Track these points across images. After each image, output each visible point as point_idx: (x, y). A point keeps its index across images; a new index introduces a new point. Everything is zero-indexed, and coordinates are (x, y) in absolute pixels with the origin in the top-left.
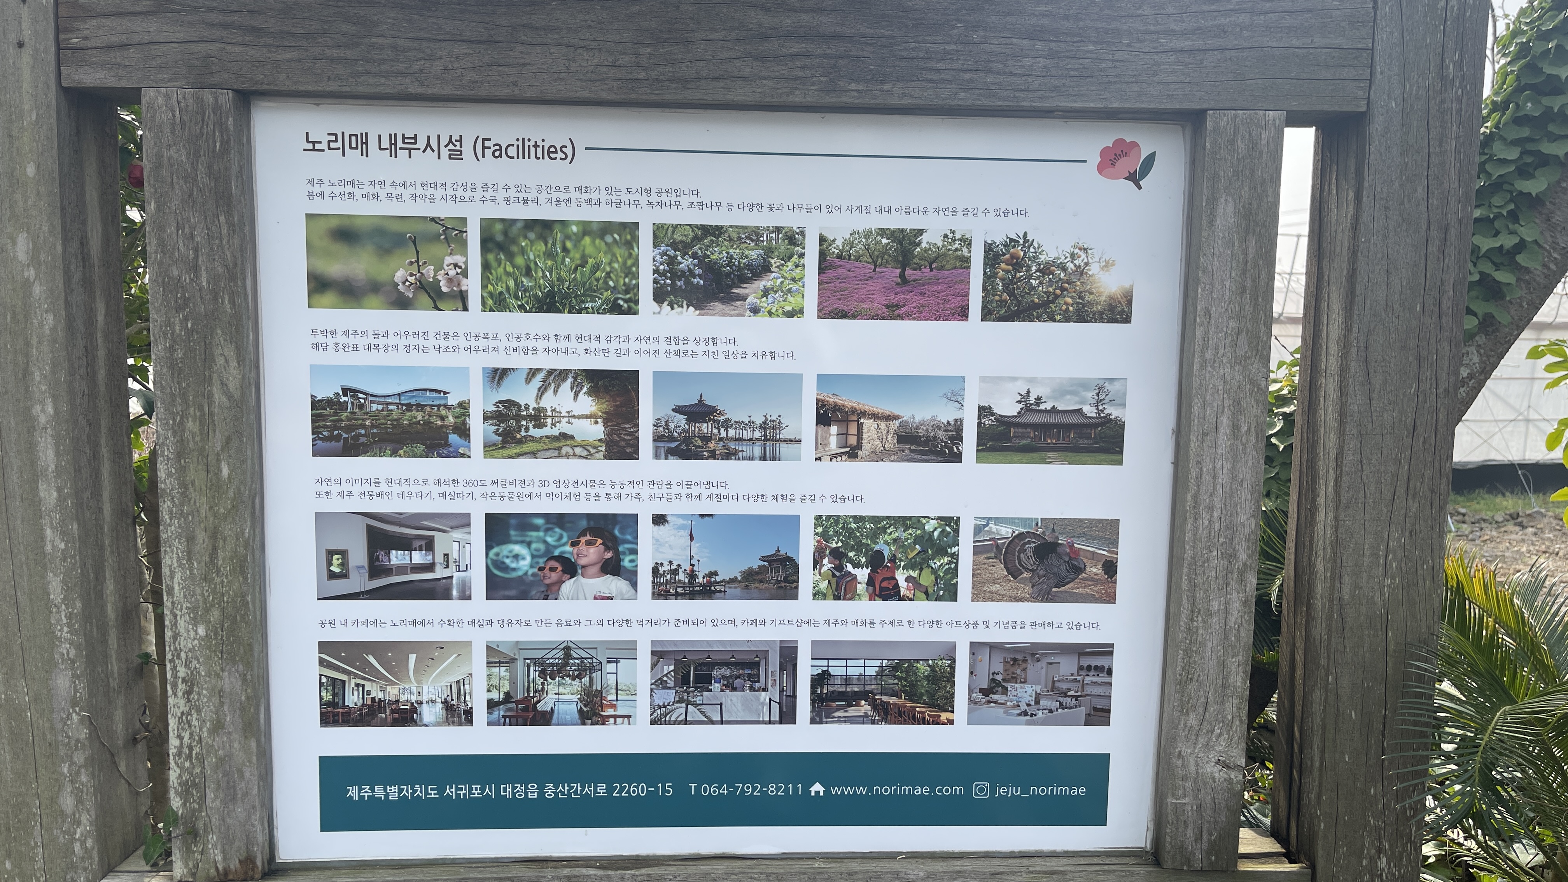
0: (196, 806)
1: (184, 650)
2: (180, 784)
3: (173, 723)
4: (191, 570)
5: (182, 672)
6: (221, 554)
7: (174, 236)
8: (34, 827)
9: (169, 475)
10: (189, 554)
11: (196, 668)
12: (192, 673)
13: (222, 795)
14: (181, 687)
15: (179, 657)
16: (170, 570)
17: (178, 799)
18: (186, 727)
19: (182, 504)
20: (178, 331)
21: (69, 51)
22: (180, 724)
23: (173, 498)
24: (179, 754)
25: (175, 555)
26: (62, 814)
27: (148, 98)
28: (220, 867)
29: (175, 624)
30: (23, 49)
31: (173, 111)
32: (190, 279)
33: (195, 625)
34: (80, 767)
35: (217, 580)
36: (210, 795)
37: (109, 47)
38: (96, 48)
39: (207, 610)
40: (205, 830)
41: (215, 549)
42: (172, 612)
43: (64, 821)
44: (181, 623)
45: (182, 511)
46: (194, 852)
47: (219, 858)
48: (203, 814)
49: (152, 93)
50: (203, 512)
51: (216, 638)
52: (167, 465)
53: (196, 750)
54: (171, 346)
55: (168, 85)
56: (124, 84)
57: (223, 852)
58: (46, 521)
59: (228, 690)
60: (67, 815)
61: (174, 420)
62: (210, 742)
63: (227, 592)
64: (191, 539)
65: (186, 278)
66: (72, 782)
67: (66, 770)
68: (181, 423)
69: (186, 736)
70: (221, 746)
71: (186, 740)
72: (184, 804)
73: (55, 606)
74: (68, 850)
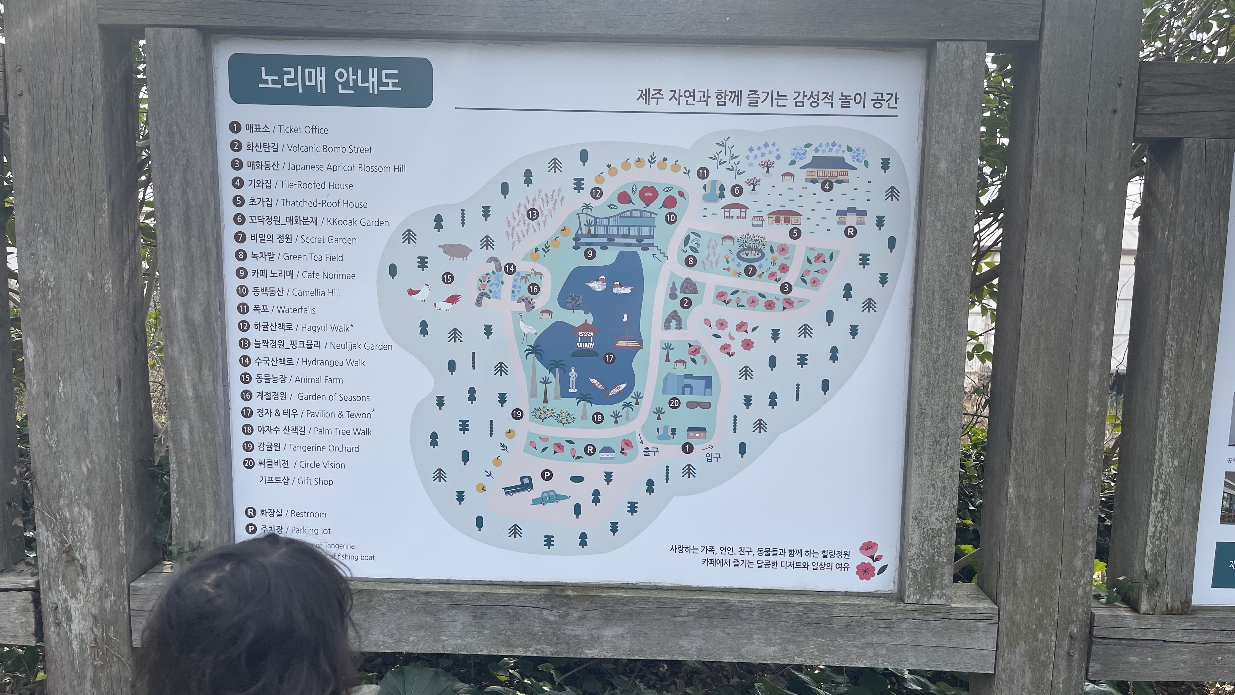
0: (1160, 568)
1: (1164, 473)
2: (1151, 555)
3: (1152, 517)
4: (1175, 425)
5: (1162, 487)
6: (1194, 417)
7: (1193, 226)
8: (1056, 577)
9: (1170, 368)
10: (1176, 416)
11: (1170, 485)
12: (1167, 487)
13: (1175, 562)
14: (1160, 496)
15: (1161, 478)
16: (1163, 425)
17: (1149, 564)
18: (1160, 520)
19: (1175, 386)
20: (1188, 282)
21: (1143, 116)
22: (1156, 518)
23: (1170, 383)
24: (1154, 536)
25: (1167, 417)
26: (1075, 571)
27: (1188, 144)
28: (1169, 606)
29: (1161, 458)
30: (1116, 115)
31: (1202, 152)
32: (1199, 251)
33: (1173, 459)
34: (1089, 542)
35: (1189, 432)
36: (1169, 562)
37: (1168, 114)
38: (1159, 114)
39: (1181, 450)
40: (1163, 584)
41: (1191, 413)
42: (1161, 451)
43: (1074, 575)
44: (1165, 457)
45: (1175, 390)
46: (1155, 596)
47: (1169, 600)
48: (1163, 573)
49: (1190, 141)
50: (1187, 391)
51: (1184, 467)
52: (1170, 362)
53: (1164, 534)
54: (1183, 291)
55: (1200, 136)
56: (1173, 135)
57: (1172, 597)
58: (1090, 395)
59: (1187, 499)
60: (1077, 571)
61: (1178, 336)
62: (1173, 530)
63: (1194, 439)
64: (1177, 407)
65: (1196, 250)
66: (1083, 551)
67: (1080, 544)
68: (1182, 337)
69: (1159, 525)
70: (1178, 532)
71: (1159, 528)
72: (1152, 567)
73: (1088, 445)
74: (1075, 592)
